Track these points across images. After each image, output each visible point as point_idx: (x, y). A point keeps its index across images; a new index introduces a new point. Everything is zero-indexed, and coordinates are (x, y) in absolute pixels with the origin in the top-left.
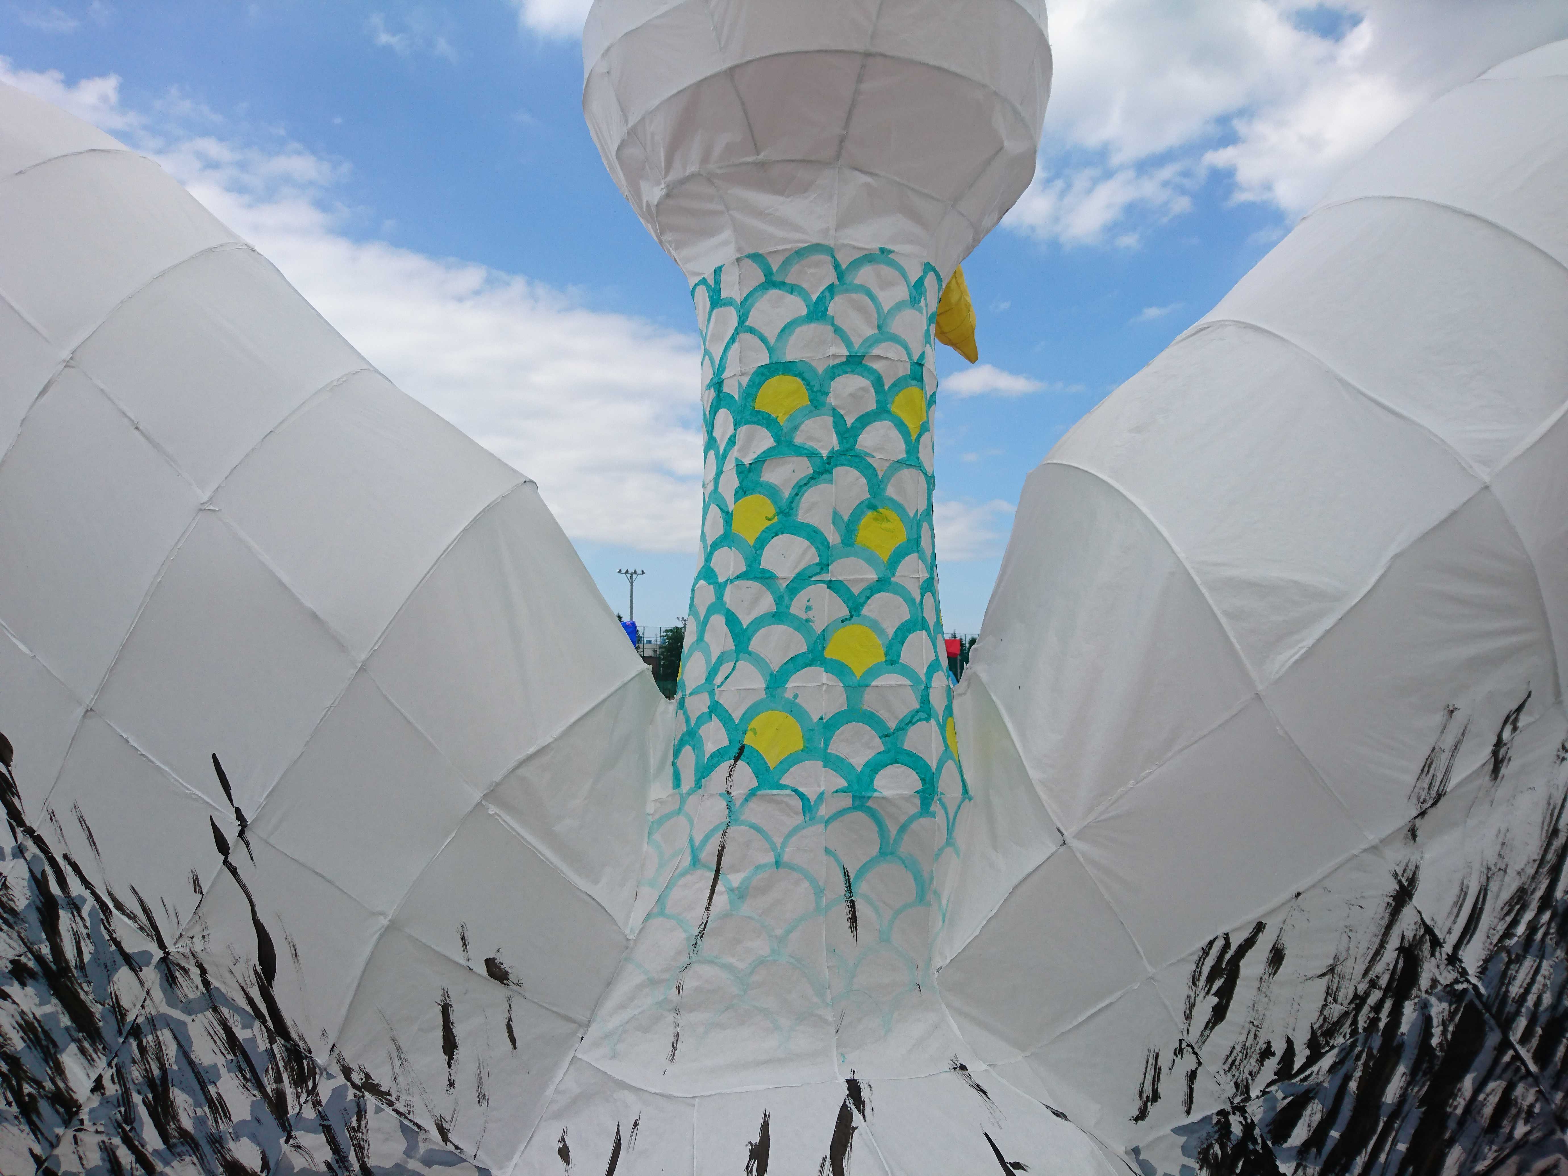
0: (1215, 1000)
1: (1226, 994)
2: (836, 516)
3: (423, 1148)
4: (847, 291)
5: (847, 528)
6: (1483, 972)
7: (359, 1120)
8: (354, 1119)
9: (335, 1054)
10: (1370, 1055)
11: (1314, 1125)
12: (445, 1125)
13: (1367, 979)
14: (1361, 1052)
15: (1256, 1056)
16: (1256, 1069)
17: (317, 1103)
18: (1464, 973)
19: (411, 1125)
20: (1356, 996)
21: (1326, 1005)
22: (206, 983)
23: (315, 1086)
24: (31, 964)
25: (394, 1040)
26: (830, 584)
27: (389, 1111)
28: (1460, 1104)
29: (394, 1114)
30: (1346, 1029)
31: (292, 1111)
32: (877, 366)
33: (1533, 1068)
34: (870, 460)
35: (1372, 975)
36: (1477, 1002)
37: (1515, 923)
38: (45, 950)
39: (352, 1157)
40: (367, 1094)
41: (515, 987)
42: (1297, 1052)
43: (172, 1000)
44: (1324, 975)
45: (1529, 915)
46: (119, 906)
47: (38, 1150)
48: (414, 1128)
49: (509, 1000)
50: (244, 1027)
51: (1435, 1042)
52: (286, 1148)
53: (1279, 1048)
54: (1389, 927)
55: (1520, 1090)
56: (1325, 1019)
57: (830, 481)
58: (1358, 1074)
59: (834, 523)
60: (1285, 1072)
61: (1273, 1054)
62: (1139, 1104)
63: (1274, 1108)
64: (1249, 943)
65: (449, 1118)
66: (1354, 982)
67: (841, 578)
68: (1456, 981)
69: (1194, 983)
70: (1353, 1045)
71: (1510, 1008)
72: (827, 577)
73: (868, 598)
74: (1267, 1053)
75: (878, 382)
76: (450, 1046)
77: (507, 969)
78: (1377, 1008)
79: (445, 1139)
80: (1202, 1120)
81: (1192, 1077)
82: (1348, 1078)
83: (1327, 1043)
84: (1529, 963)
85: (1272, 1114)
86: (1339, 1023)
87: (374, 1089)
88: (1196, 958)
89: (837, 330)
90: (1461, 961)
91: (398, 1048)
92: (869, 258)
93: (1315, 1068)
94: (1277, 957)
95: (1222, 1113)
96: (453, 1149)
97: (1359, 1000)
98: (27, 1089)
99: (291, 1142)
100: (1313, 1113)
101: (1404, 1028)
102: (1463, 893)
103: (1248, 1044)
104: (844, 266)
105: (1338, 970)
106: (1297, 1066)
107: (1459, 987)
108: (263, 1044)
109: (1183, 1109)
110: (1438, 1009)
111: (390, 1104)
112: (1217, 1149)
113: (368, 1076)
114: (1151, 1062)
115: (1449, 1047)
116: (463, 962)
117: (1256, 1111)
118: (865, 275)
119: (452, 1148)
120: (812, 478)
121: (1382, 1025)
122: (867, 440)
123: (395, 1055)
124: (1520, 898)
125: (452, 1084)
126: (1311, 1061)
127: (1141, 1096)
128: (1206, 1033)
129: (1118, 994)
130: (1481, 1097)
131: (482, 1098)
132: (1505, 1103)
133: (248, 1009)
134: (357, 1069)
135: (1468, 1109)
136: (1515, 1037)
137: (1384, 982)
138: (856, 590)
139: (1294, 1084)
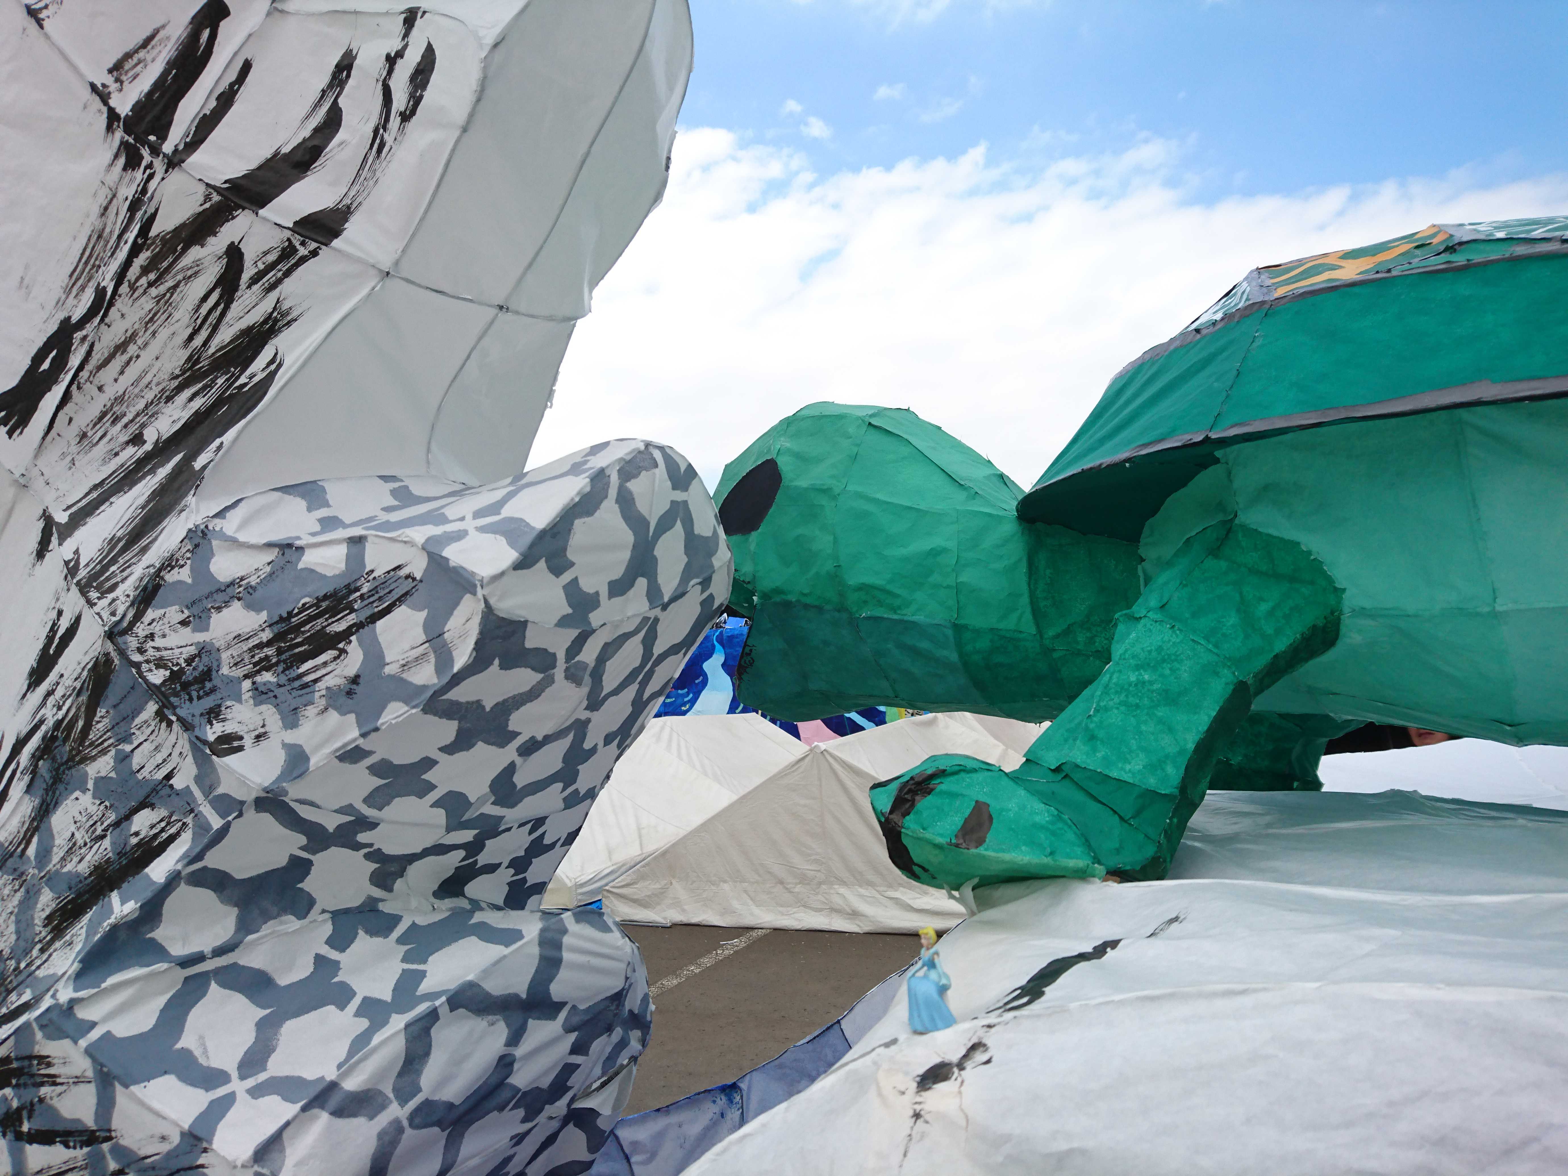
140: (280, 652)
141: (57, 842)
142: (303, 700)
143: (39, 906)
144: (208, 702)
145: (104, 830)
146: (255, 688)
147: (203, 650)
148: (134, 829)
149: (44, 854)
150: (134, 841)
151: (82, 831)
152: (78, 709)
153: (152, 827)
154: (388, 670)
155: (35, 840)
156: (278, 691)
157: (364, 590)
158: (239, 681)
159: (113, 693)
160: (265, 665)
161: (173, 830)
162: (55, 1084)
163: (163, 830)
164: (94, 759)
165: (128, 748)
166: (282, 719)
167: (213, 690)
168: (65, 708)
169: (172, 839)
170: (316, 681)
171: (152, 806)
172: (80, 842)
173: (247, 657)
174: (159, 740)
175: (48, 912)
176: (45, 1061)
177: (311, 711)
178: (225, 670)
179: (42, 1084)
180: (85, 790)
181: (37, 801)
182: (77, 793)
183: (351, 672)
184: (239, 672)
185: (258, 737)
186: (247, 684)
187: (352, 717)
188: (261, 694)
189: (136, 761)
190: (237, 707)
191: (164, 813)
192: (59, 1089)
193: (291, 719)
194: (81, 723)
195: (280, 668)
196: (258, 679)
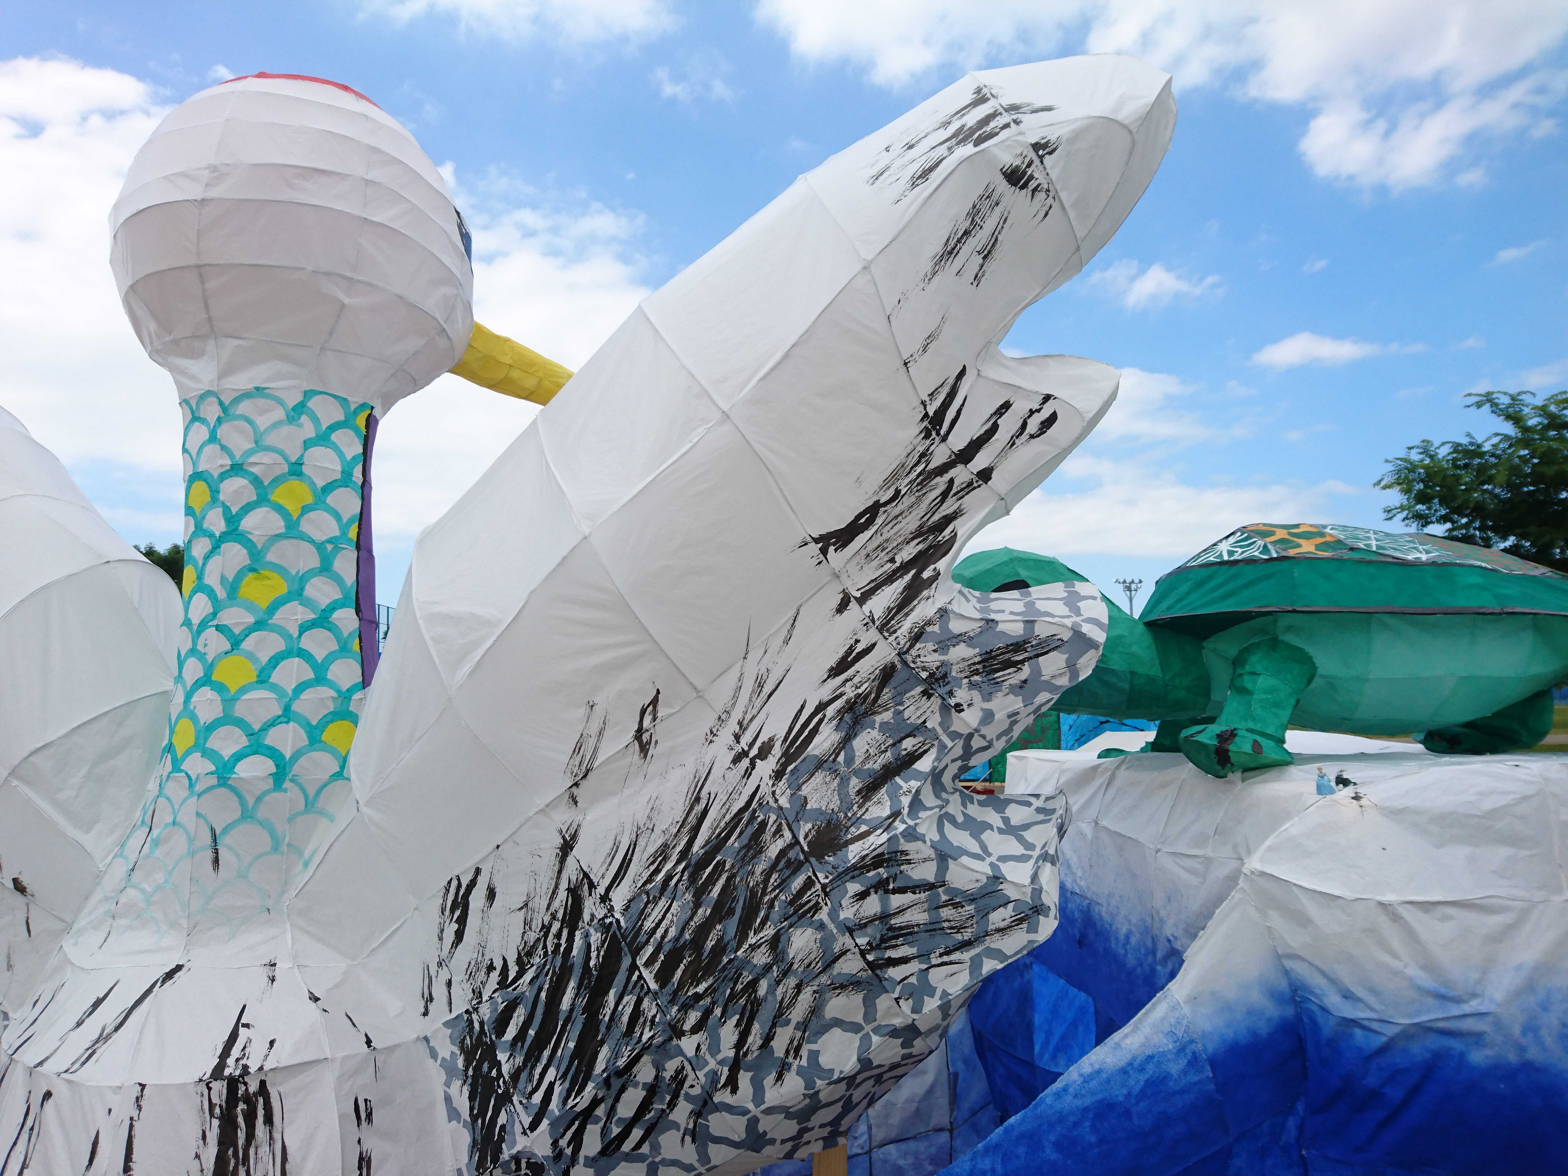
0: (456, 926)
1: (462, 921)
2: (223, 578)
4: (230, 420)
5: (232, 587)
6: (627, 908)
10: (554, 972)
11: (520, 1024)
13: (550, 913)
14: (549, 969)
15: (484, 970)
16: (485, 980)
18: (611, 910)
20: (543, 926)
21: (525, 932)
26: (218, 628)
28: (608, 1011)
30: (540, 951)
32: (254, 470)
33: (653, 986)
34: (250, 536)
35: (552, 909)
36: (618, 933)
37: (657, 871)
41: (30, 897)
42: (510, 968)
44: (521, 908)
45: (669, 866)
49: (27, 905)
51: (592, 963)
53: (498, 964)
54: (560, 872)
55: (646, 1003)
56: (525, 943)
57: (219, 554)
58: (546, 986)
59: (221, 584)
60: (503, 984)
61: (495, 969)
62: (423, 1003)
63: (496, 1010)
64: (473, 884)
66: (541, 915)
67: (225, 623)
68: (606, 917)
69: (443, 913)
70: (545, 964)
71: (642, 938)
72: (215, 622)
73: (247, 636)
74: (491, 968)
75: (256, 481)
77: (25, 886)
78: (558, 936)
80: (457, 1017)
81: (449, 984)
82: (540, 990)
83: (529, 962)
84: (663, 903)
85: (495, 1015)
86: (534, 947)
88: (442, 894)
89: (223, 448)
90: (610, 900)
92: (246, 395)
93: (521, 981)
94: (491, 894)
95: (467, 1012)
97: (546, 929)
100: (519, 1016)
101: (575, 952)
102: (616, 847)
103: (479, 960)
104: (227, 404)
105: (530, 904)
106: (510, 979)
107: (608, 921)
109: (447, 1008)
110: (596, 938)
112: (468, 1041)
114: (426, 972)
115: (601, 967)
117: (486, 1012)
118: (244, 408)
120: (211, 552)
121: (562, 949)
122: (248, 523)
124: (663, 853)
127: (423, 998)
128: (453, 951)
129: (402, 920)
130: (621, 1007)
131: (10, 967)
132: (636, 1013)
135: (612, 1017)
136: (640, 961)
137: (560, 915)
138: (237, 631)
139: (509, 992)
140: (984, 667)
141: (857, 754)
142: (996, 689)
143: (851, 786)
144: (947, 688)
145: (887, 748)
146: (970, 683)
147: (943, 664)
148: (903, 747)
149: (849, 761)
150: (904, 753)
151: (873, 749)
152: (872, 689)
153: (914, 746)
154: (1043, 678)
155: (843, 753)
156: (982, 685)
157: (1034, 643)
158: (961, 679)
159: (894, 682)
160: (976, 672)
161: (926, 748)
162: (910, 863)
163: (920, 747)
164: (880, 713)
165: (901, 708)
166: (983, 697)
167: (948, 683)
168: (863, 688)
169: (926, 752)
170: (1003, 681)
171: (915, 736)
172: (873, 754)
173: (967, 668)
174: (919, 705)
175: (857, 789)
176: (904, 853)
177: (1000, 694)
178: (954, 674)
179: (902, 864)
180: (873, 728)
181: (843, 734)
182: (869, 730)
183: (1023, 678)
184: (963, 675)
185: (969, 705)
186: (966, 681)
187: (1021, 698)
188: (972, 685)
189: (906, 715)
190: (959, 691)
191: (921, 739)
192: (912, 866)
193: (988, 697)
194: (873, 696)
195: (984, 674)
196: (972, 678)
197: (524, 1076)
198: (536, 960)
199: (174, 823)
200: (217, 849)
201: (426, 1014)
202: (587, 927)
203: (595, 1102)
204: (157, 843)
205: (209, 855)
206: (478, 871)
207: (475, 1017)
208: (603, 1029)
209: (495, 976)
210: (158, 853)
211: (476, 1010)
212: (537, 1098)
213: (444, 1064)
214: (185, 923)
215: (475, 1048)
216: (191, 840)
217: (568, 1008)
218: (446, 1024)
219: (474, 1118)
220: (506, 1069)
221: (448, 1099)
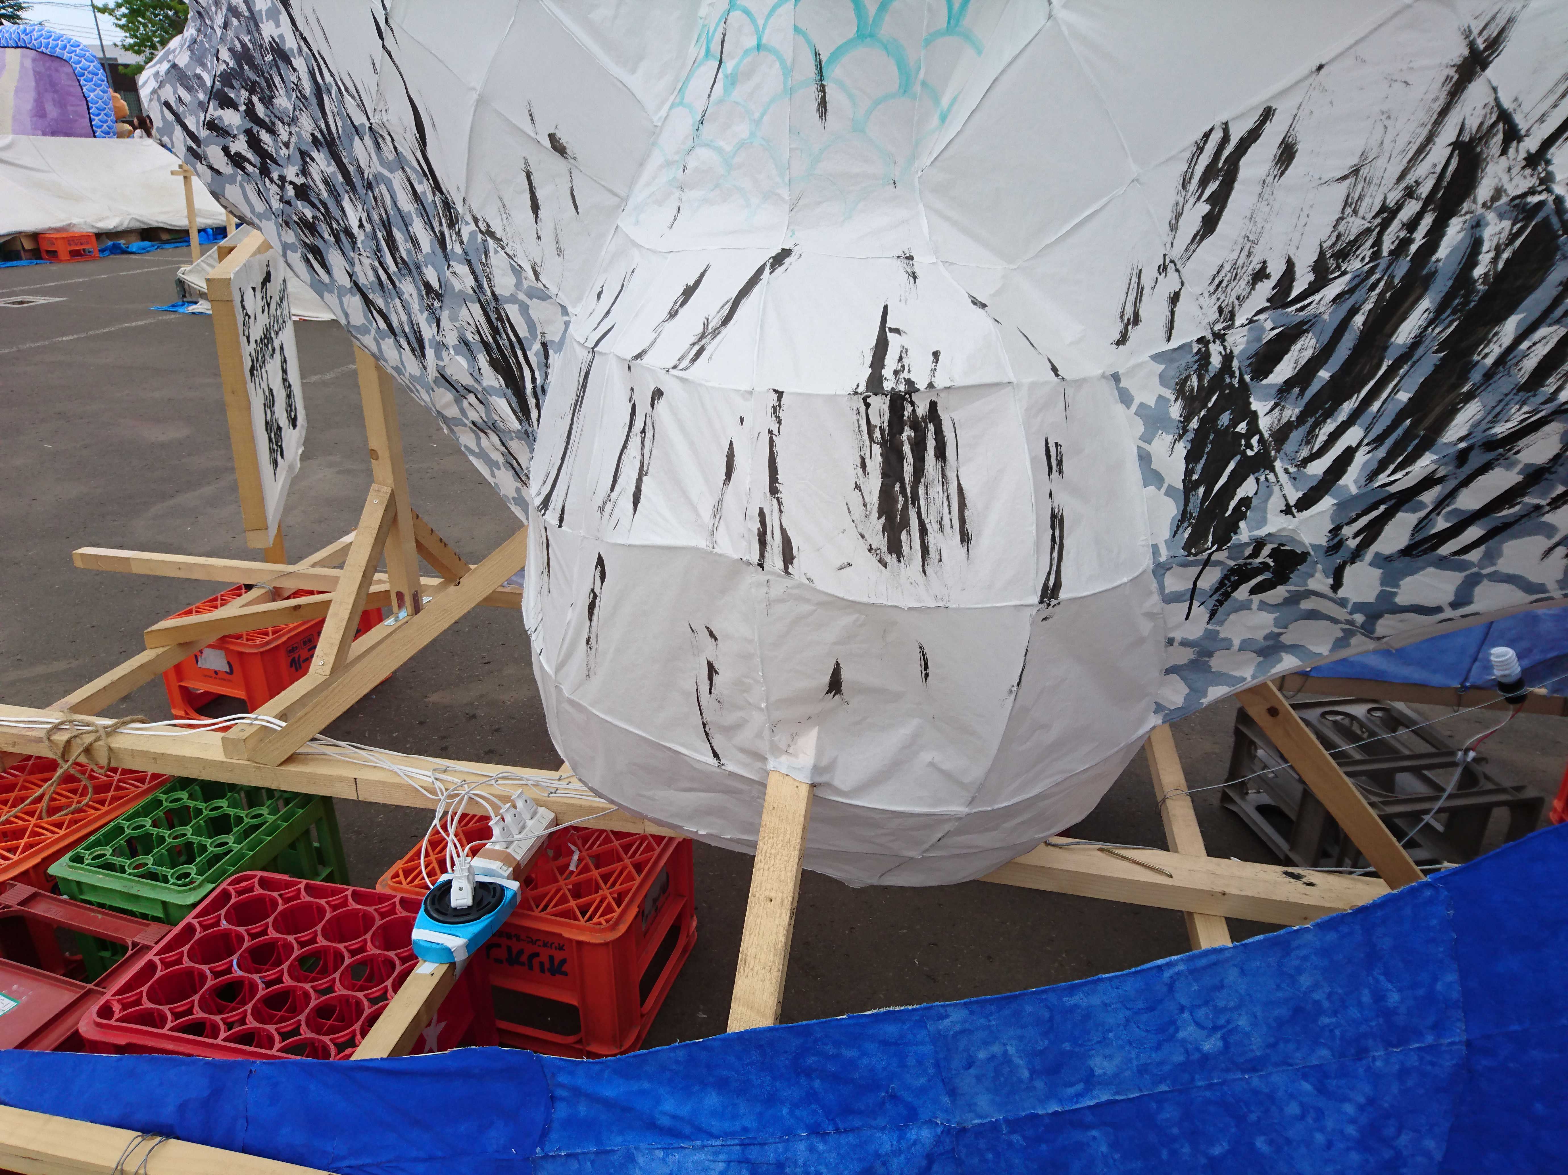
0: (1206, 208)
1: (1219, 201)
3: (526, 284)
7: (486, 257)
8: (483, 256)
9: (467, 206)
10: (1389, 285)
11: (1303, 362)
12: (537, 269)
13: (1403, 185)
14: (1379, 280)
15: (1247, 278)
16: (1245, 293)
17: (462, 242)
18: (1548, 179)
19: (515, 265)
20: (1383, 208)
21: (1342, 218)
22: (395, 148)
23: (459, 231)
24: (319, 136)
25: (500, 199)
27: (502, 252)
28: (1493, 352)
29: (505, 255)
30: (1366, 250)
31: (449, 247)
35: (1411, 179)
36: (1556, 221)
38: (323, 126)
39: (486, 286)
40: (488, 238)
41: (572, 161)
42: (1297, 276)
43: (383, 162)
44: (1345, 178)
46: (347, 89)
47: (348, 269)
48: (518, 267)
49: (570, 172)
50: (419, 183)
51: (1478, 272)
52: (448, 273)
53: (1276, 270)
54: (1445, 112)
56: (1339, 236)
58: (1368, 306)
60: (1279, 301)
61: (1268, 277)
62: (1120, 327)
63: (1259, 339)
64: (1253, 135)
65: (539, 264)
66: (1383, 189)
68: (1531, 192)
69: (1184, 186)
70: (1371, 271)
74: (1260, 275)
76: (535, 207)
77: (565, 144)
78: (1412, 225)
79: (537, 278)
80: (1180, 348)
81: (1175, 298)
82: (1354, 311)
83: (1338, 267)
85: (1256, 347)
86: (1356, 244)
87: (492, 235)
88: (1188, 155)
91: (504, 206)
93: (1317, 297)
94: (1287, 154)
95: (1201, 340)
96: (542, 287)
97: (1387, 214)
98: (335, 226)
99: (451, 269)
100: (1303, 349)
101: (1442, 252)
103: (1240, 263)
105: (1364, 172)
106: (1294, 294)
107: (1534, 199)
108: (430, 197)
109: (1163, 335)
110: (1495, 229)
111: (503, 248)
112: (1194, 381)
113: (488, 226)
114: (1135, 280)
115: (1497, 279)
116: (533, 135)
117: (1238, 341)
119: (540, 286)
121: (1413, 248)
123: (502, 210)
125: (539, 238)
126: (1314, 288)
127: (1122, 317)
128: (1192, 248)
129: (1105, 200)
130: (1524, 346)
131: (559, 251)
133: (418, 168)
134: (481, 219)
135: (1501, 360)
137: (1425, 189)
139: (1288, 314)
197: (1296, 435)
198: (1354, 265)
199: (759, 46)
200: (823, 86)
201: (1122, 340)
202: (1480, 211)
203: (1428, 482)
204: (733, 80)
205: (813, 94)
206: (1268, 114)
207: (1215, 349)
208: (1476, 376)
209: (1265, 289)
210: (737, 94)
211: (1220, 337)
212: (1318, 468)
213: (1143, 411)
214: (785, 194)
215: (1205, 393)
216: (787, 71)
217: (1409, 341)
218: (1157, 358)
219: (1189, 486)
220: (1265, 423)
221: (1144, 458)
